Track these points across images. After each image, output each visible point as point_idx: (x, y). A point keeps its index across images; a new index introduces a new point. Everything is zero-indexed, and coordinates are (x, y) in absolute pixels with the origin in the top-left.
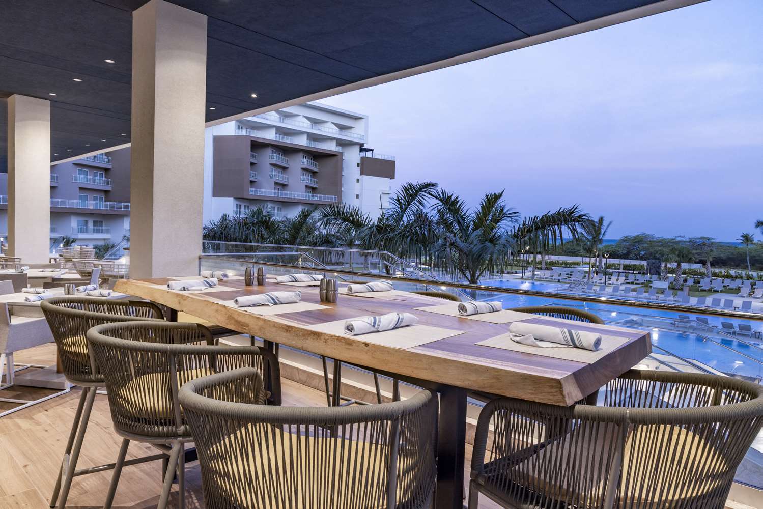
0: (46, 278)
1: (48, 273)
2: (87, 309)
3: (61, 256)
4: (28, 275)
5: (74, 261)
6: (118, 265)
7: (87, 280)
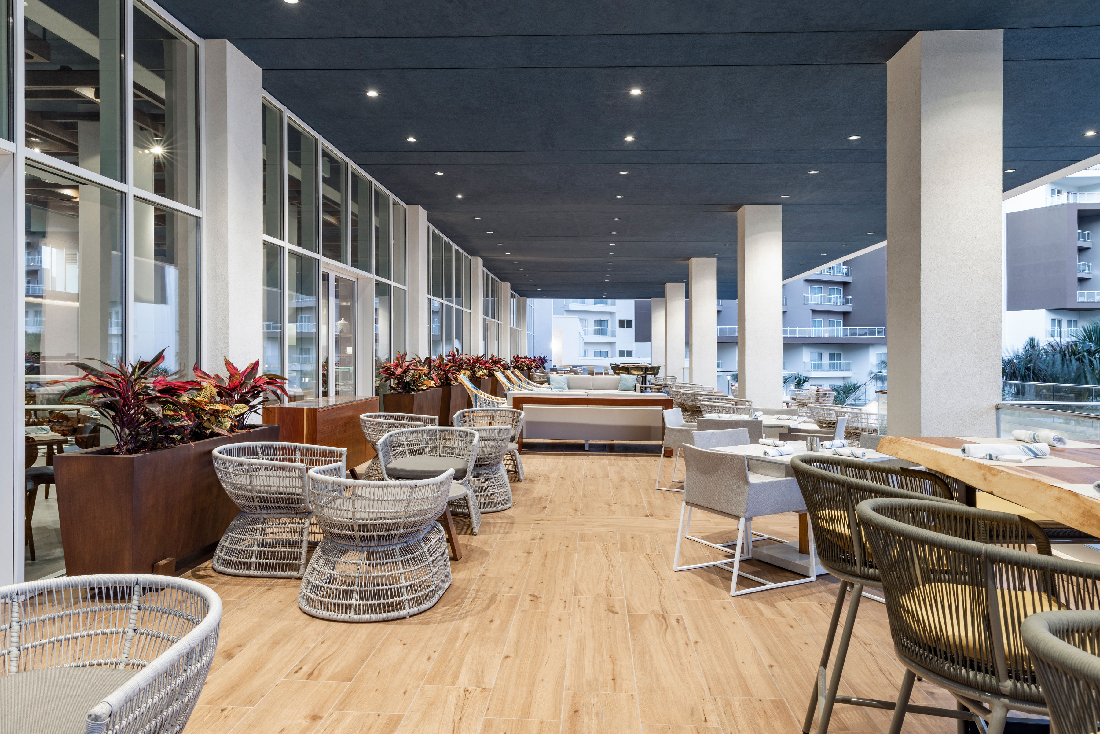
0: (782, 427)
1: (783, 421)
2: (845, 474)
3: (793, 399)
4: (763, 423)
5: (810, 407)
6: (867, 414)
7: (831, 433)
